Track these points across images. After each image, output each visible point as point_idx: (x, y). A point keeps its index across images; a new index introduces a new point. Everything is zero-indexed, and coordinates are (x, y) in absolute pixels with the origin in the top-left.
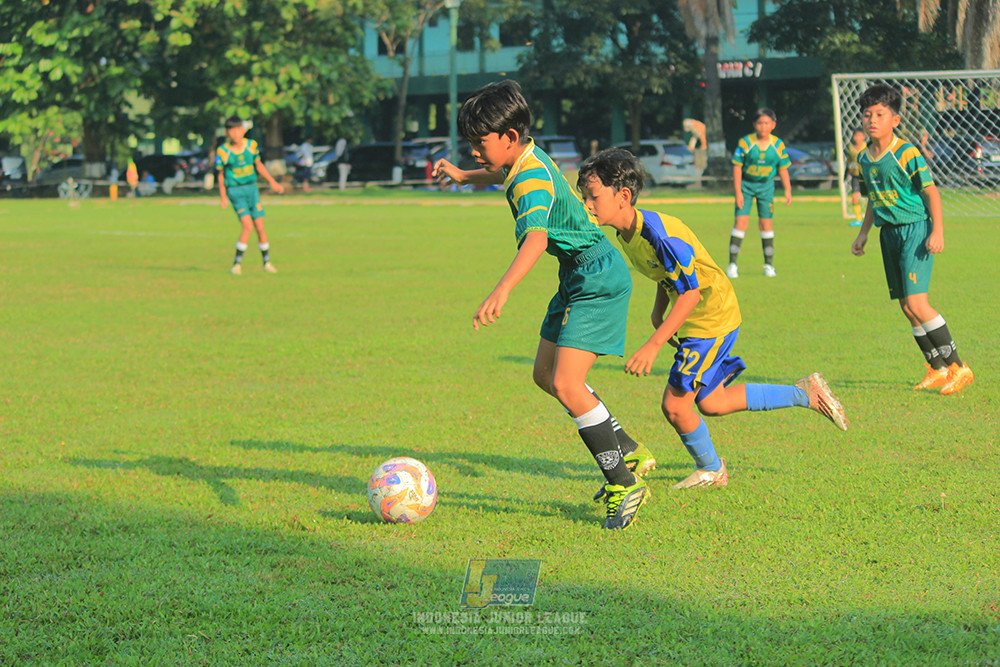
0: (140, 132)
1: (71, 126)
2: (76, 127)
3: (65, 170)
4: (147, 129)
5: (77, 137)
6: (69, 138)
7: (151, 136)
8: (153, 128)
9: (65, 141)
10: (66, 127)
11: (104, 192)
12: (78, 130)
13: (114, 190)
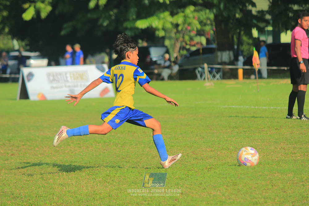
0: (262, 25)
1: (205, 21)
2: (209, 22)
3: (202, 57)
4: (267, 22)
5: (210, 30)
6: (203, 31)
7: (270, 28)
8: (271, 22)
9: (200, 33)
10: (201, 22)
11: (232, 75)
12: (212, 25)
13: (240, 72)
